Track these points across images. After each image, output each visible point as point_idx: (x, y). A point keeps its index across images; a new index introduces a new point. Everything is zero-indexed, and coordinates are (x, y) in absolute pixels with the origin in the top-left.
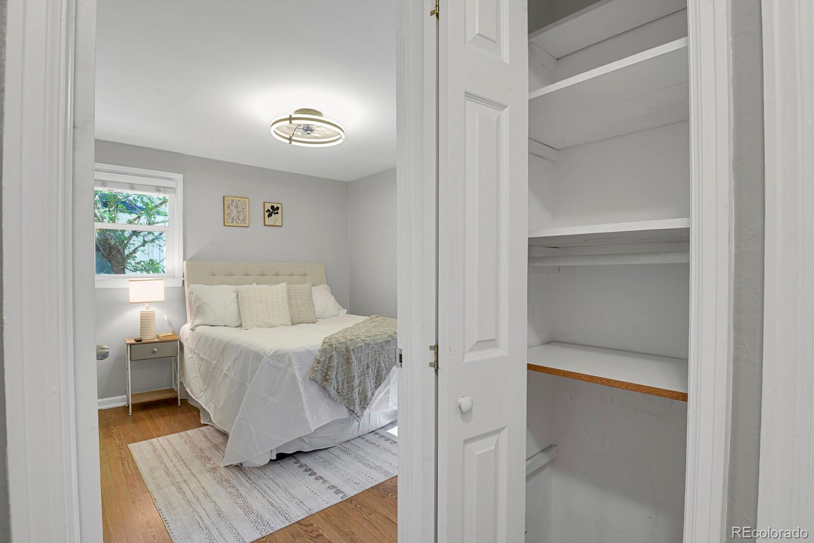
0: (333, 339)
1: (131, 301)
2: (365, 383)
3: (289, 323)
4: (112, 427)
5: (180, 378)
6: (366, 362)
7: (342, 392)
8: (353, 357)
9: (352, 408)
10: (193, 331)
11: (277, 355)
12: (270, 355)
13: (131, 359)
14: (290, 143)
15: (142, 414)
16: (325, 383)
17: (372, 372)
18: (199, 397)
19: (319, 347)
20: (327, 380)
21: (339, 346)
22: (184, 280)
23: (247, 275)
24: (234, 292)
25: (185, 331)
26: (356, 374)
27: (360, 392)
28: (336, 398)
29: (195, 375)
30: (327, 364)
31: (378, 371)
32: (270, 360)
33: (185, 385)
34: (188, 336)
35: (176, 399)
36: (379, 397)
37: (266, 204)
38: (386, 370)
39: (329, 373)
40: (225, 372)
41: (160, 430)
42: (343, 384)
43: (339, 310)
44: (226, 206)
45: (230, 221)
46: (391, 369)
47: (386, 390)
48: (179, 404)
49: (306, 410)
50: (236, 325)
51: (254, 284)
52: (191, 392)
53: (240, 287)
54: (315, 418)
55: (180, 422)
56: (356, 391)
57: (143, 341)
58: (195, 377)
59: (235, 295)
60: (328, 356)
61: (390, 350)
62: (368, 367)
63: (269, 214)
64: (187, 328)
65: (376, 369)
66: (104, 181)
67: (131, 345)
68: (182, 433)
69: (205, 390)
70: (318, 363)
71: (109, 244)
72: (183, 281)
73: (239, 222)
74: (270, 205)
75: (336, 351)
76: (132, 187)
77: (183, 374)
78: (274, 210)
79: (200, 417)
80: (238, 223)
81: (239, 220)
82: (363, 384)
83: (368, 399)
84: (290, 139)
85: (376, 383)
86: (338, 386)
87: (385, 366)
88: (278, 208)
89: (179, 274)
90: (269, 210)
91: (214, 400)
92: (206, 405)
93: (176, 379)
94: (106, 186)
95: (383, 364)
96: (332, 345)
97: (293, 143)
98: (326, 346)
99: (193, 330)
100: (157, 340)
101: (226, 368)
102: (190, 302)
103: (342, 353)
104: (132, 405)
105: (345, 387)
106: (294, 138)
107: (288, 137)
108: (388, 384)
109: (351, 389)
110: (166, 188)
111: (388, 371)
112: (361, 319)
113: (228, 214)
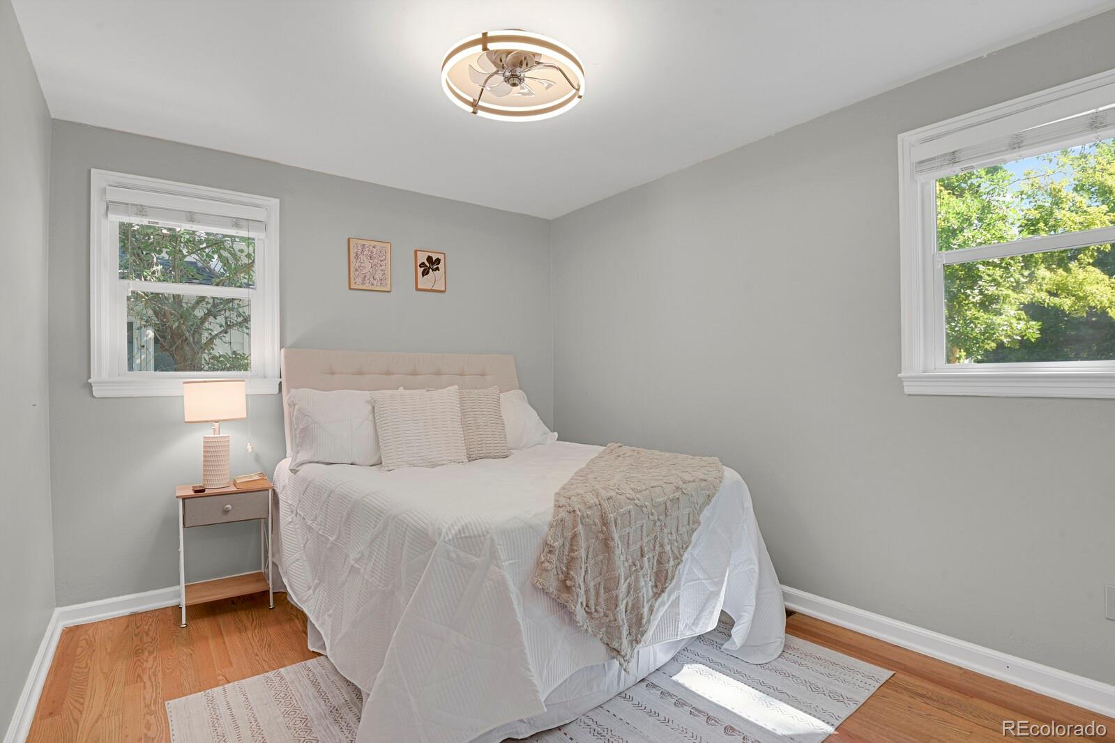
0: (573, 498)
1: (186, 420)
2: (637, 590)
3: (464, 458)
4: (146, 653)
5: (273, 556)
6: (638, 546)
7: (596, 611)
8: (616, 536)
9: (616, 645)
10: (295, 473)
11: (466, 537)
12: (450, 537)
13: (184, 524)
14: (474, 113)
15: (204, 625)
16: (565, 596)
17: (649, 565)
18: (305, 598)
19: (549, 518)
20: (568, 589)
21: (589, 513)
22: (281, 382)
23: (388, 373)
24: (368, 402)
25: (282, 473)
26: (622, 572)
27: (629, 608)
28: (585, 627)
29: (297, 556)
30: (566, 553)
31: (659, 562)
32: (451, 548)
33: (280, 571)
34: (287, 482)
35: (266, 593)
36: (660, 614)
37: (418, 252)
38: (674, 559)
39: (572, 573)
40: (352, 562)
41: (231, 664)
42: (597, 595)
43: (545, 433)
44: (352, 255)
45: (359, 280)
46: (682, 556)
47: (673, 597)
48: (271, 604)
49: (530, 661)
50: (371, 463)
51: (401, 389)
52: (291, 587)
53: (378, 394)
54: (545, 672)
55: (269, 646)
56: (622, 607)
57: (207, 491)
58: (298, 560)
59: (370, 407)
60: (569, 535)
61: (680, 517)
62: (642, 556)
63: (425, 270)
64: (285, 465)
65: (656, 558)
66: (142, 206)
67: (184, 499)
68: (271, 674)
69: (315, 589)
70: (550, 552)
71: (171, 327)
72: (280, 384)
73: (375, 282)
74: (426, 255)
75: (582, 523)
76: (191, 217)
77: (278, 551)
78: (432, 264)
79: (306, 634)
80: (373, 285)
81: (374, 279)
82: (635, 591)
83: (644, 621)
84: (474, 105)
85: (656, 586)
86: (588, 601)
87: (672, 550)
88: (438, 261)
89: (273, 371)
90: (423, 263)
91: (331, 612)
92: (317, 619)
93: (266, 557)
94: (146, 215)
95: (668, 548)
96: (574, 511)
97: (480, 113)
98: (563, 514)
99: (294, 471)
100: (233, 489)
101: (353, 555)
102: (291, 422)
103: (594, 527)
104: (186, 607)
105: (601, 600)
106: (481, 103)
107: (471, 100)
108: (678, 587)
109: (613, 603)
110: (251, 223)
111: (678, 559)
112: (589, 452)
113: (357, 270)
